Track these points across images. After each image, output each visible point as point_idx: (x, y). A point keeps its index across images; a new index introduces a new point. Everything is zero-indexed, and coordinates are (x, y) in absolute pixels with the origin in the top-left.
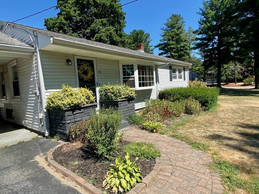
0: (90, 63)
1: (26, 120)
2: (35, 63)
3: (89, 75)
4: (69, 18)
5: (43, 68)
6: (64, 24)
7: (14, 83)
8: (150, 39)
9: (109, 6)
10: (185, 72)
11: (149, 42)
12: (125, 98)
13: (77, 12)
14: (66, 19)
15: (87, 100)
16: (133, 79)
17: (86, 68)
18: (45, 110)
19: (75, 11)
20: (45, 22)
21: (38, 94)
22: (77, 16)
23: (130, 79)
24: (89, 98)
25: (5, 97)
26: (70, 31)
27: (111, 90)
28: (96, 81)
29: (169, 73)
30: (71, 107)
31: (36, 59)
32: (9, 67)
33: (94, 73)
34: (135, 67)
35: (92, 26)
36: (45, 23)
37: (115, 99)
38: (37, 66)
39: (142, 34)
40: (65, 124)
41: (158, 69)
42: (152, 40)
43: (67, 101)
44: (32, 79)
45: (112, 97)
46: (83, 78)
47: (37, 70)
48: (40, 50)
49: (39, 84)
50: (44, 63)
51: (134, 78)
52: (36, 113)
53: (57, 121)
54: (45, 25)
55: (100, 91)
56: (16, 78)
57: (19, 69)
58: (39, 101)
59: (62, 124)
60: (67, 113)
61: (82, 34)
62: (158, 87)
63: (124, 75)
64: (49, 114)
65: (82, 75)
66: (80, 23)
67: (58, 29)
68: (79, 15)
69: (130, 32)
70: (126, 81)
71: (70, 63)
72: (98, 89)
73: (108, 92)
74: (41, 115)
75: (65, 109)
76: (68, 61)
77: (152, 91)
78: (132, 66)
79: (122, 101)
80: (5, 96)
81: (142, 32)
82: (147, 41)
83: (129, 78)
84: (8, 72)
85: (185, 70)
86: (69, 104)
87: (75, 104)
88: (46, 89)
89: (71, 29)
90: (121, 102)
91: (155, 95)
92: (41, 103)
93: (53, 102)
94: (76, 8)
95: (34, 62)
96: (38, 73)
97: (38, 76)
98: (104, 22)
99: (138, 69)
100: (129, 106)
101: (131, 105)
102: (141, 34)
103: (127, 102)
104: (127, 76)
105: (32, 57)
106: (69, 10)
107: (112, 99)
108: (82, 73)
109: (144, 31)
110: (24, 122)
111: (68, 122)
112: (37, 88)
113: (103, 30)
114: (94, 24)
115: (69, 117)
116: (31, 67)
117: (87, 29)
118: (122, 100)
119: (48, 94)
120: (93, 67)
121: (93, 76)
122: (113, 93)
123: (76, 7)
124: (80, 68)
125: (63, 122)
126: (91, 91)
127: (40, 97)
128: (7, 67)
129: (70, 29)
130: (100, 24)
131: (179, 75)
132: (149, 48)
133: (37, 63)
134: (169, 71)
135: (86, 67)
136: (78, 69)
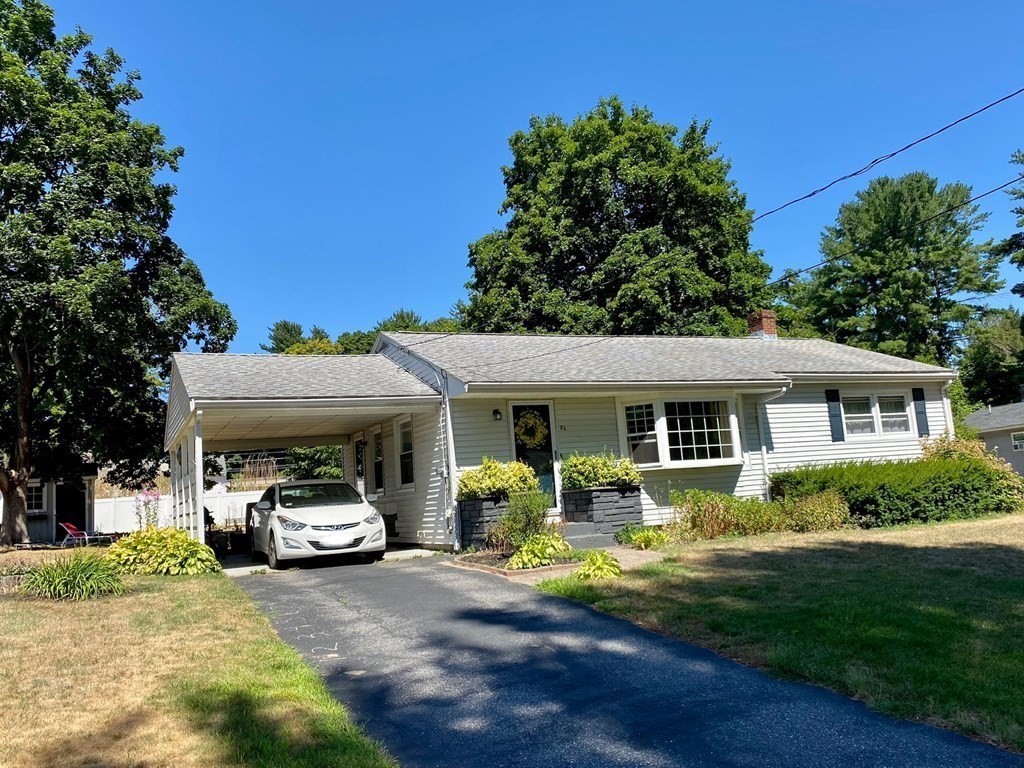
0: (543, 411)
1: (423, 529)
2: (443, 421)
3: (539, 436)
4: (538, 245)
5: (454, 430)
6: (523, 267)
7: (403, 457)
8: (975, 210)
9: (668, 184)
10: (927, 406)
11: (964, 231)
12: (609, 484)
13: (564, 222)
14: (530, 249)
15: (521, 485)
16: (654, 440)
17: (531, 423)
18: (455, 503)
19: (557, 218)
20: (472, 254)
21: (445, 475)
22: (563, 235)
23: (647, 441)
24: (525, 480)
25: (382, 490)
26: (540, 287)
27: (580, 466)
28: (554, 449)
29: (827, 414)
30: (492, 493)
31: (445, 415)
32: (395, 424)
33: (550, 432)
34: (659, 409)
35: (610, 259)
36: (469, 256)
37: (586, 487)
38: (445, 426)
39: (921, 196)
40: (482, 522)
41: (767, 406)
42: (986, 215)
43: (487, 483)
44: (437, 449)
45: (580, 481)
46: (525, 444)
47: (445, 432)
48: (450, 400)
49: (448, 456)
50: (456, 421)
51: (655, 436)
52: (440, 511)
53: (472, 520)
54: (472, 263)
55: (562, 471)
56: (407, 446)
57: (415, 430)
58: (447, 486)
59: (479, 523)
60: (486, 504)
61: (578, 290)
62: (766, 461)
63: (631, 430)
64: (462, 511)
65: (522, 437)
66: (573, 257)
67: (504, 284)
68: (569, 232)
69: (858, 195)
70: (637, 445)
71: (498, 417)
72: (557, 466)
73: (574, 472)
74: (450, 512)
75: (482, 496)
76: (496, 412)
77: (742, 474)
78: (650, 406)
79: (601, 491)
80: (381, 487)
81: (921, 187)
82: (954, 224)
83: (642, 438)
84: (392, 435)
85: (923, 399)
86: (489, 489)
87: (499, 489)
88: (458, 465)
89: (543, 280)
90: (598, 494)
91: (758, 487)
92: (449, 489)
93: (466, 486)
94: (559, 210)
95: (441, 419)
96: (446, 438)
97: (446, 444)
98: (651, 240)
99: (667, 415)
100: (622, 503)
101: (630, 502)
102: (916, 194)
103: (616, 493)
104: (639, 432)
105: (438, 411)
106: (537, 220)
107: (581, 486)
108: (524, 434)
109: (932, 177)
110: (420, 533)
111: (488, 519)
112: (444, 464)
113: (648, 269)
114: (618, 250)
115: (489, 510)
116: (435, 426)
117: (596, 270)
118: (602, 488)
119: (460, 474)
120: (546, 418)
121: (548, 437)
122: (582, 474)
123: (560, 204)
124: (520, 423)
125: (481, 519)
126: (531, 468)
127: (447, 480)
128: (392, 425)
129: (541, 280)
130: (637, 248)
131: (882, 417)
132: (971, 261)
133: (445, 420)
134: (827, 409)
135: (531, 420)
136: (516, 425)
